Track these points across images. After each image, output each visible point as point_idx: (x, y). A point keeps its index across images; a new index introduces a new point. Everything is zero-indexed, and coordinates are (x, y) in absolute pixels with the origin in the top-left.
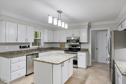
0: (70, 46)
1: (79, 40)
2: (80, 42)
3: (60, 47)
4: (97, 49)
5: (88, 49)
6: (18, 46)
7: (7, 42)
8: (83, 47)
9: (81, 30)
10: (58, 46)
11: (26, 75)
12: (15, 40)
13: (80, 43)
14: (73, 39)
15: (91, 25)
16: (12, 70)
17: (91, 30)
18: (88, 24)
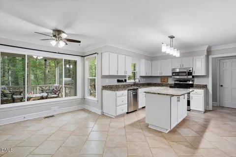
0: (177, 80)
1: (192, 73)
2: (193, 75)
3: (160, 83)
4: (222, 86)
5: (206, 85)
6: (116, 80)
7: (110, 74)
8: (197, 82)
9: (195, 58)
10: (158, 81)
11: (128, 113)
12: (116, 72)
13: (193, 77)
14: (178, 71)
15: (212, 49)
16: (118, 104)
17: (211, 57)
18: (206, 49)
